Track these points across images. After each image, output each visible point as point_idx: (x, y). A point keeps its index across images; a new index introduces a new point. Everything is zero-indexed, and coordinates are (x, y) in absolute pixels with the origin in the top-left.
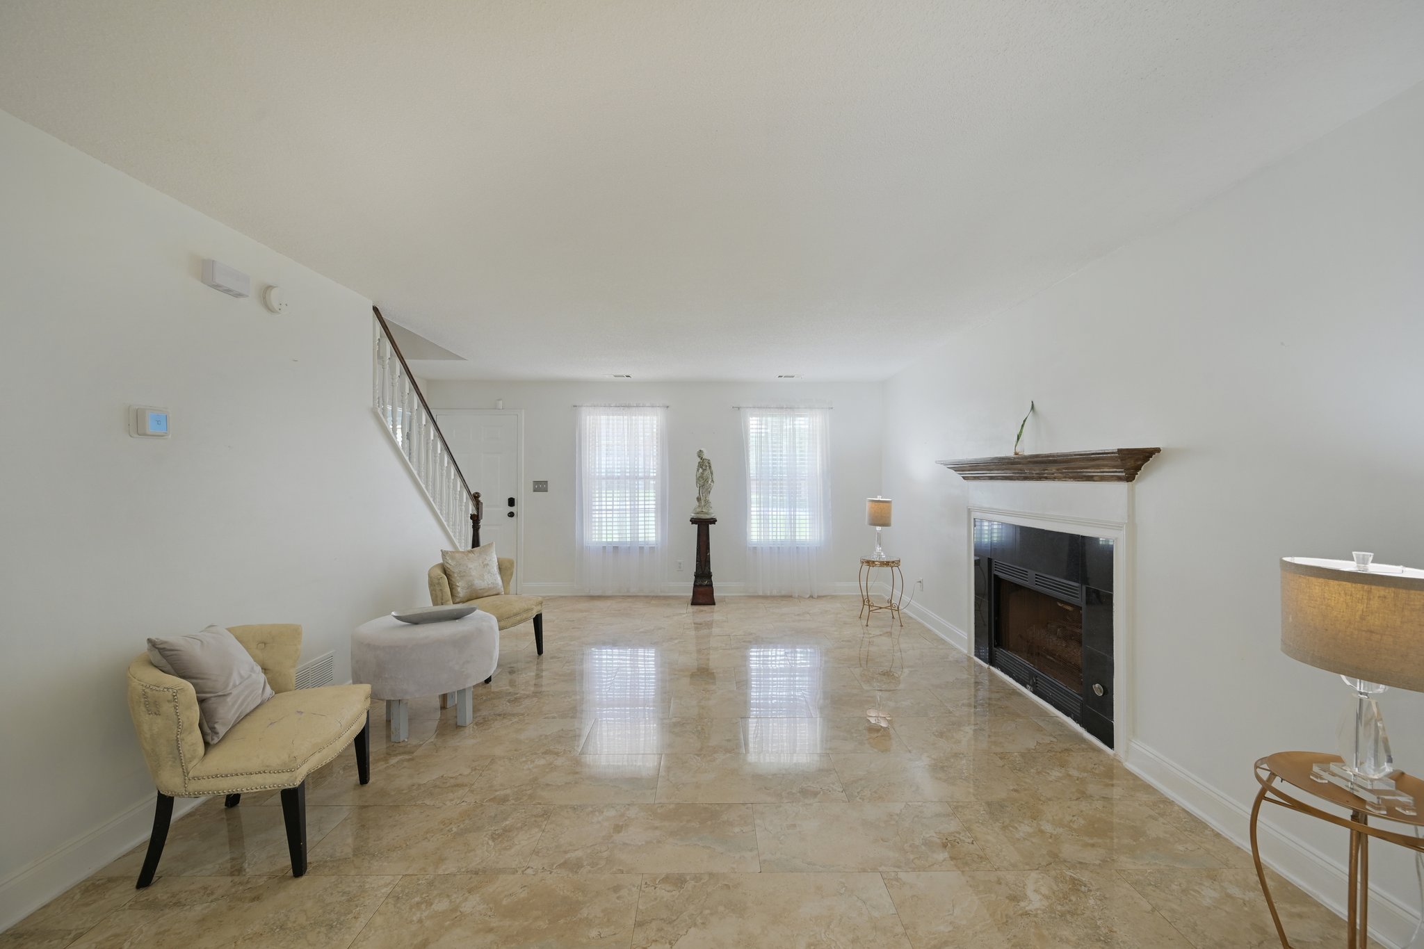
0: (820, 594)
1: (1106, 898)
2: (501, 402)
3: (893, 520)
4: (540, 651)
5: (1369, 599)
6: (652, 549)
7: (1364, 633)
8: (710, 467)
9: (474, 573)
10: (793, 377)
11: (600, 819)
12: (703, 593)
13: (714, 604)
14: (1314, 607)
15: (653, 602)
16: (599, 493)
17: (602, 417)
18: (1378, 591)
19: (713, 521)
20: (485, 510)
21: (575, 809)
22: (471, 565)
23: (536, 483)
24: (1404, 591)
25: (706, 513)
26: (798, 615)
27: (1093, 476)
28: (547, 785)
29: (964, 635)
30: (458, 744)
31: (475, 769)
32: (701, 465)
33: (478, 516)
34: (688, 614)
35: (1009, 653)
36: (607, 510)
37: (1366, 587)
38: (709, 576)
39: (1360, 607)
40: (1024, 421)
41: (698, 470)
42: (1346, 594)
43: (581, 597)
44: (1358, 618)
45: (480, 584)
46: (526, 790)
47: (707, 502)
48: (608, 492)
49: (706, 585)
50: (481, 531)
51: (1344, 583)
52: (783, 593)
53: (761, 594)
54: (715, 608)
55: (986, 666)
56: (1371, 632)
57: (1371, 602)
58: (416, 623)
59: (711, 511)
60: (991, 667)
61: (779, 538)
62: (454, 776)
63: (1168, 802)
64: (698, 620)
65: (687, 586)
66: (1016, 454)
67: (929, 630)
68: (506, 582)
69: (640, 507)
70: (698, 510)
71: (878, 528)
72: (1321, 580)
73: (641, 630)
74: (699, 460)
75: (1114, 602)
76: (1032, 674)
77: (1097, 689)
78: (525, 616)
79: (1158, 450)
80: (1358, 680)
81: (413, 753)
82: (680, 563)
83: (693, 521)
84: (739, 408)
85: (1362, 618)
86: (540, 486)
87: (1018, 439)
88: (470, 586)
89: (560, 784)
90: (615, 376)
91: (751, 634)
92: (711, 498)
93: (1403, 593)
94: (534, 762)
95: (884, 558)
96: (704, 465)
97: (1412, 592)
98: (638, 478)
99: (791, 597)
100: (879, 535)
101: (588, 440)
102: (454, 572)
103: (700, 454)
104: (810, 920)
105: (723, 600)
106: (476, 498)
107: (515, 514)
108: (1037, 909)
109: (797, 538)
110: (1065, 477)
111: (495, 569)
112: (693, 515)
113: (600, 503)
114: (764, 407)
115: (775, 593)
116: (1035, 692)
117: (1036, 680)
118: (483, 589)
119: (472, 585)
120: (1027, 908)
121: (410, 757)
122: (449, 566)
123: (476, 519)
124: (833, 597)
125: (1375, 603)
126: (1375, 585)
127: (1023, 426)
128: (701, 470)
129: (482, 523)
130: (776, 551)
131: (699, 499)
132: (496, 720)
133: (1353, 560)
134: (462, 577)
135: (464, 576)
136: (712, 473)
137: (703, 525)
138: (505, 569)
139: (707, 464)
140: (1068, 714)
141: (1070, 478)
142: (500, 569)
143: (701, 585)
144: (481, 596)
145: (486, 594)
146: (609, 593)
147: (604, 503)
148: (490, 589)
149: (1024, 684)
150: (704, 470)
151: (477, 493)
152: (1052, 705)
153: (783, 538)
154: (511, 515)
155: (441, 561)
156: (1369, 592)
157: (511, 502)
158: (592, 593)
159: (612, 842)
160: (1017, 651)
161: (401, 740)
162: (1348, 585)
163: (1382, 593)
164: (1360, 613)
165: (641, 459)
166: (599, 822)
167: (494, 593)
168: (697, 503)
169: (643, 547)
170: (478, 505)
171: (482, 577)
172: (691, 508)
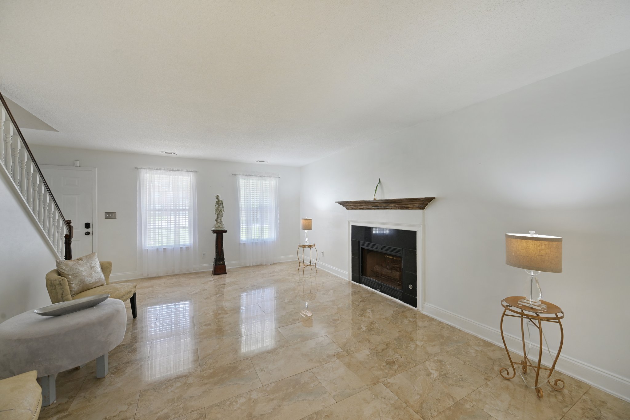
0: (275, 262)
1: (451, 364)
2: (78, 162)
3: (313, 227)
4: (135, 316)
5: (541, 246)
6: (187, 248)
7: (540, 256)
8: (222, 204)
9: (84, 273)
10: (263, 162)
11: (238, 406)
12: (220, 268)
13: (226, 273)
14: (523, 250)
15: (190, 276)
16: (153, 219)
17: (155, 175)
18: (544, 243)
19: (225, 231)
20: (75, 231)
21: (219, 406)
22: (81, 269)
23: (107, 213)
24: (551, 242)
25: (221, 228)
26: (271, 273)
27: (409, 208)
28: (191, 397)
29: (347, 273)
30: (105, 391)
31: (131, 404)
32: (217, 203)
33: (70, 235)
34: (212, 281)
35: (368, 278)
36: (159, 228)
37: (541, 242)
38: (223, 259)
39: (539, 248)
40: (377, 186)
41: (216, 205)
42: (534, 244)
43: (144, 278)
44: (538, 251)
45: (89, 280)
46: (178, 406)
47: (221, 222)
48: (159, 217)
49: (222, 264)
50: (72, 246)
51: (534, 241)
52: (258, 264)
54: (227, 275)
55: (358, 284)
56: (542, 256)
57: (542, 246)
58: (58, 315)
59: (224, 226)
60: (360, 284)
61: (256, 238)
62: (115, 414)
63: (442, 323)
65: (210, 265)
66: (374, 199)
67: (328, 273)
68: (107, 277)
69: (180, 225)
70: (217, 226)
71: (306, 231)
72: (526, 241)
73: (193, 293)
74: (216, 200)
75: (417, 254)
76: (379, 285)
77: (410, 287)
79: (434, 198)
80: (531, 271)
81: (67, 409)
82: (204, 254)
83: (214, 232)
84: (235, 175)
85: (540, 252)
86: (110, 215)
87: (375, 193)
88: (82, 282)
89: (199, 394)
90: (166, 153)
91: (255, 286)
92: (223, 219)
93: (551, 243)
94: (173, 386)
95: (308, 243)
96: (219, 203)
97: (553, 242)
98: (178, 210)
99: (262, 265)
100: (306, 233)
101: (145, 188)
102: (68, 275)
103: (217, 197)
104: (372, 416)
105: (231, 271)
106: (68, 223)
107: (91, 233)
108: (437, 376)
109: (265, 237)
110: (396, 208)
111: (99, 269)
112: (213, 228)
113: (155, 224)
114: (247, 175)
115: (254, 264)
116: (381, 291)
117: (382, 287)
118: (93, 283)
119: (84, 281)
120: (434, 377)
121: (67, 413)
122: (63, 271)
123: (68, 239)
124: (281, 263)
125: (543, 247)
126: (543, 241)
127: (376, 188)
129: (73, 240)
130: (256, 244)
131: (217, 220)
132: (127, 366)
133: (529, 234)
134: (75, 277)
135: (77, 276)
136: (223, 207)
137: (219, 234)
138: (106, 268)
139: (221, 203)
140: (396, 298)
141: (398, 208)
142: (102, 268)
143: (219, 264)
144: (90, 288)
145: (94, 286)
146: (161, 275)
147: (157, 224)
148: (97, 282)
149: (376, 289)
150: (219, 206)
151: (69, 220)
152: (389, 295)
153: (258, 238)
154: (88, 234)
155: (56, 268)
156: (542, 243)
157: (87, 226)
159: (254, 417)
160: (370, 276)
161: (51, 402)
162: (535, 241)
163: (545, 243)
164: (539, 250)
165: (180, 199)
166: (239, 408)
167: (100, 284)
168: (216, 222)
169: (182, 247)
170: (70, 228)
171: (90, 275)
172: (212, 225)
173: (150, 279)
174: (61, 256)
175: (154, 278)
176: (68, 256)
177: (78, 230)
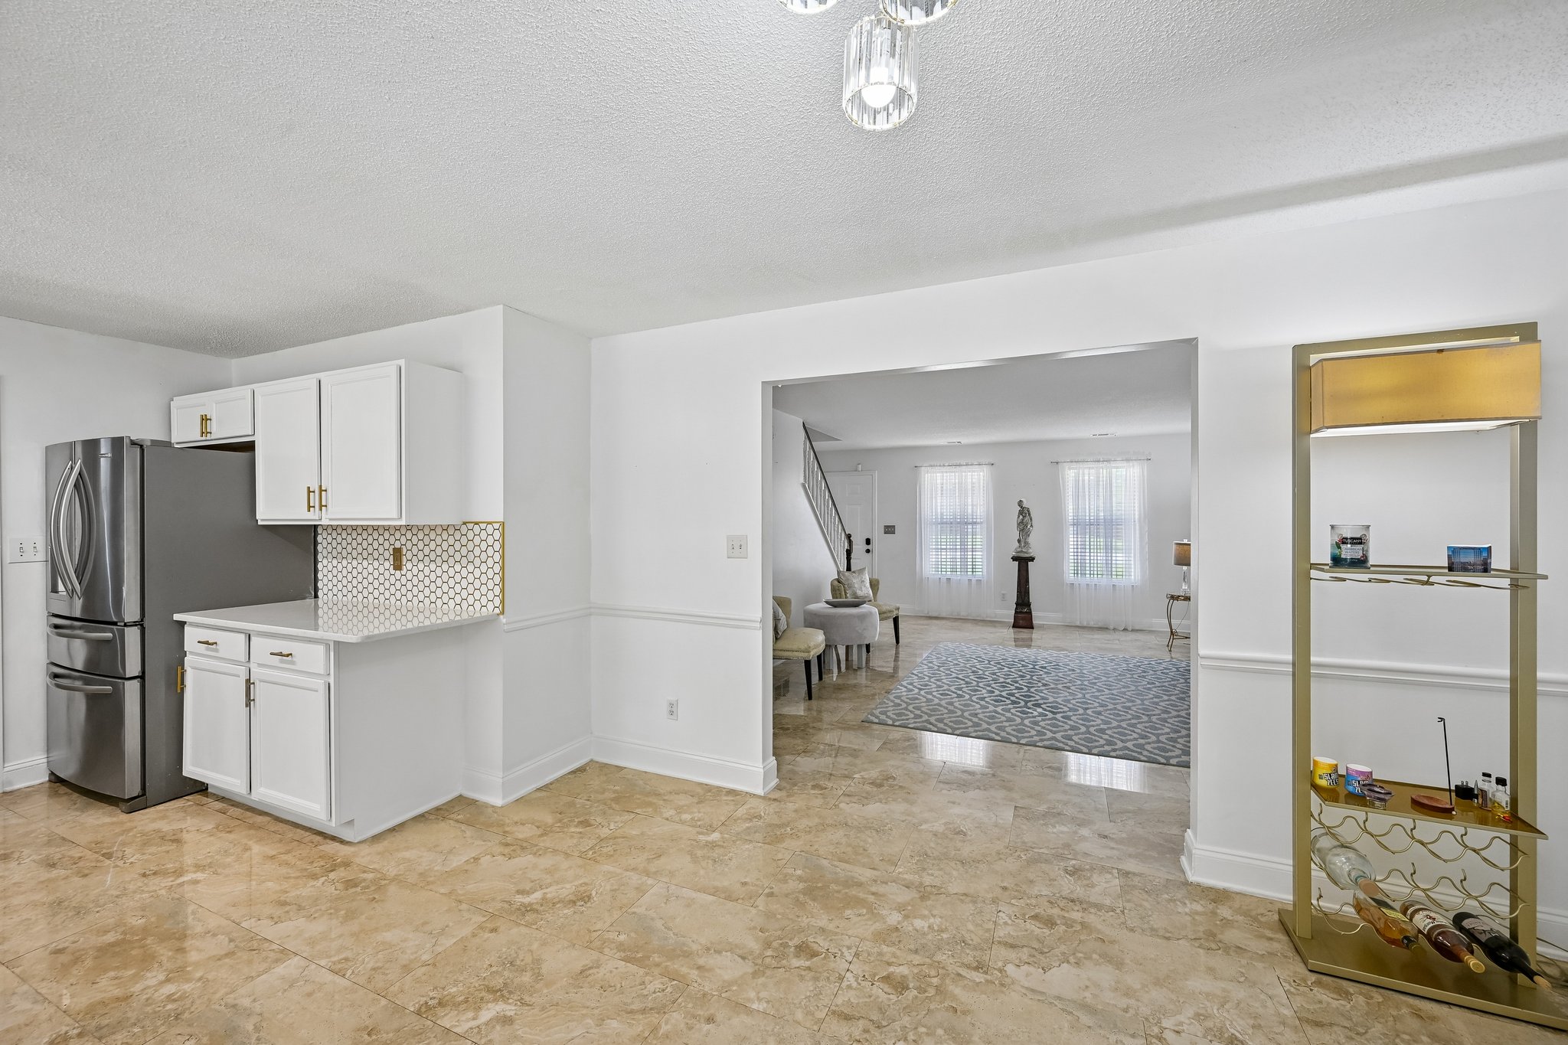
2: (860, 466)
3: (1193, 560)
4: (898, 642)
6: (980, 581)
8: (1029, 514)
9: (859, 587)
10: (1107, 435)
12: (1023, 618)
13: (1033, 628)
15: (979, 624)
16: (935, 535)
17: (936, 474)
19: (1032, 559)
20: (855, 546)
22: (856, 581)
23: (886, 527)
25: (1025, 553)
32: (1021, 513)
33: (850, 550)
34: (1009, 633)
36: (941, 549)
38: (1028, 605)
41: (1019, 517)
43: (922, 616)
47: (1026, 543)
48: (942, 534)
49: (1026, 612)
50: (852, 561)
52: (1100, 625)
53: (1078, 624)
54: (1033, 631)
58: (835, 607)
59: (1030, 551)
64: (1016, 637)
65: (1009, 613)
68: (875, 594)
69: (969, 547)
70: (1018, 550)
71: (1181, 567)
74: (1019, 508)
78: (889, 615)
82: (1003, 594)
83: (1014, 559)
84: (1059, 461)
86: (889, 530)
90: (948, 443)
92: (1031, 539)
95: (1187, 593)
96: (1024, 512)
98: (967, 523)
99: (1107, 628)
100: (1181, 573)
101: (926, 491)
102: (845, 584)
103: (1020, 503)
105: (1042, 627)
106: (849, 537)
107: (871, 549)
111: (868, 585)
112: (1014, 553)
113: (937, 543)
114: (1080, 461)
115: (1092, 624)
122: (842, 580)
123: (849, 553)
124: (1151, 632)
128: (1021, 517)
129: (853, 553)
130: (1093, 587)
131: (1019, 541)
134: (849, 588)
135: (851, 587)
136: (1031, 519)
137: (1023, 562)
138: (874, 585)
139: (1027, 512)
142: (871, 585)
143: (1021, 612)
146: (944, 615)
148: (865, 597)
150: (1024, 516)
151: (849, 535)
153: (1100, 576)
154: (868, 551)
155: (837, 577)
157: (868, 542)
158: (930, 614)
165: (970, 507)
167: (868, 600)
168: (1018, 544)
169: (971, 580)
170: (850, 542)
171: (861, 589)
172: (1013, 548)
173: (931, 618)
174: (843, 567)
175: (936, 618)
176: (849, 569)
177: (859, 547)
